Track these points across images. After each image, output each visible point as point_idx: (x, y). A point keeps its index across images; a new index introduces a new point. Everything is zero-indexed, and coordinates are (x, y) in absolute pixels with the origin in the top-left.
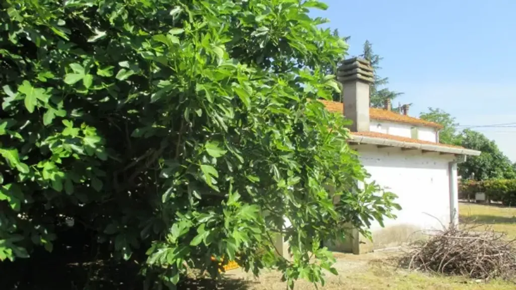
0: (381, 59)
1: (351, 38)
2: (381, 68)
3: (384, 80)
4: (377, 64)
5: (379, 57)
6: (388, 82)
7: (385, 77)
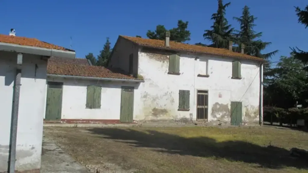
0: (256, 18)
1: (231, 3)
2: (256, 25)
3: (259, 34)
4: (253, 22)
5: (254, 17)
6: (261, 35)
7: (259, 32)
